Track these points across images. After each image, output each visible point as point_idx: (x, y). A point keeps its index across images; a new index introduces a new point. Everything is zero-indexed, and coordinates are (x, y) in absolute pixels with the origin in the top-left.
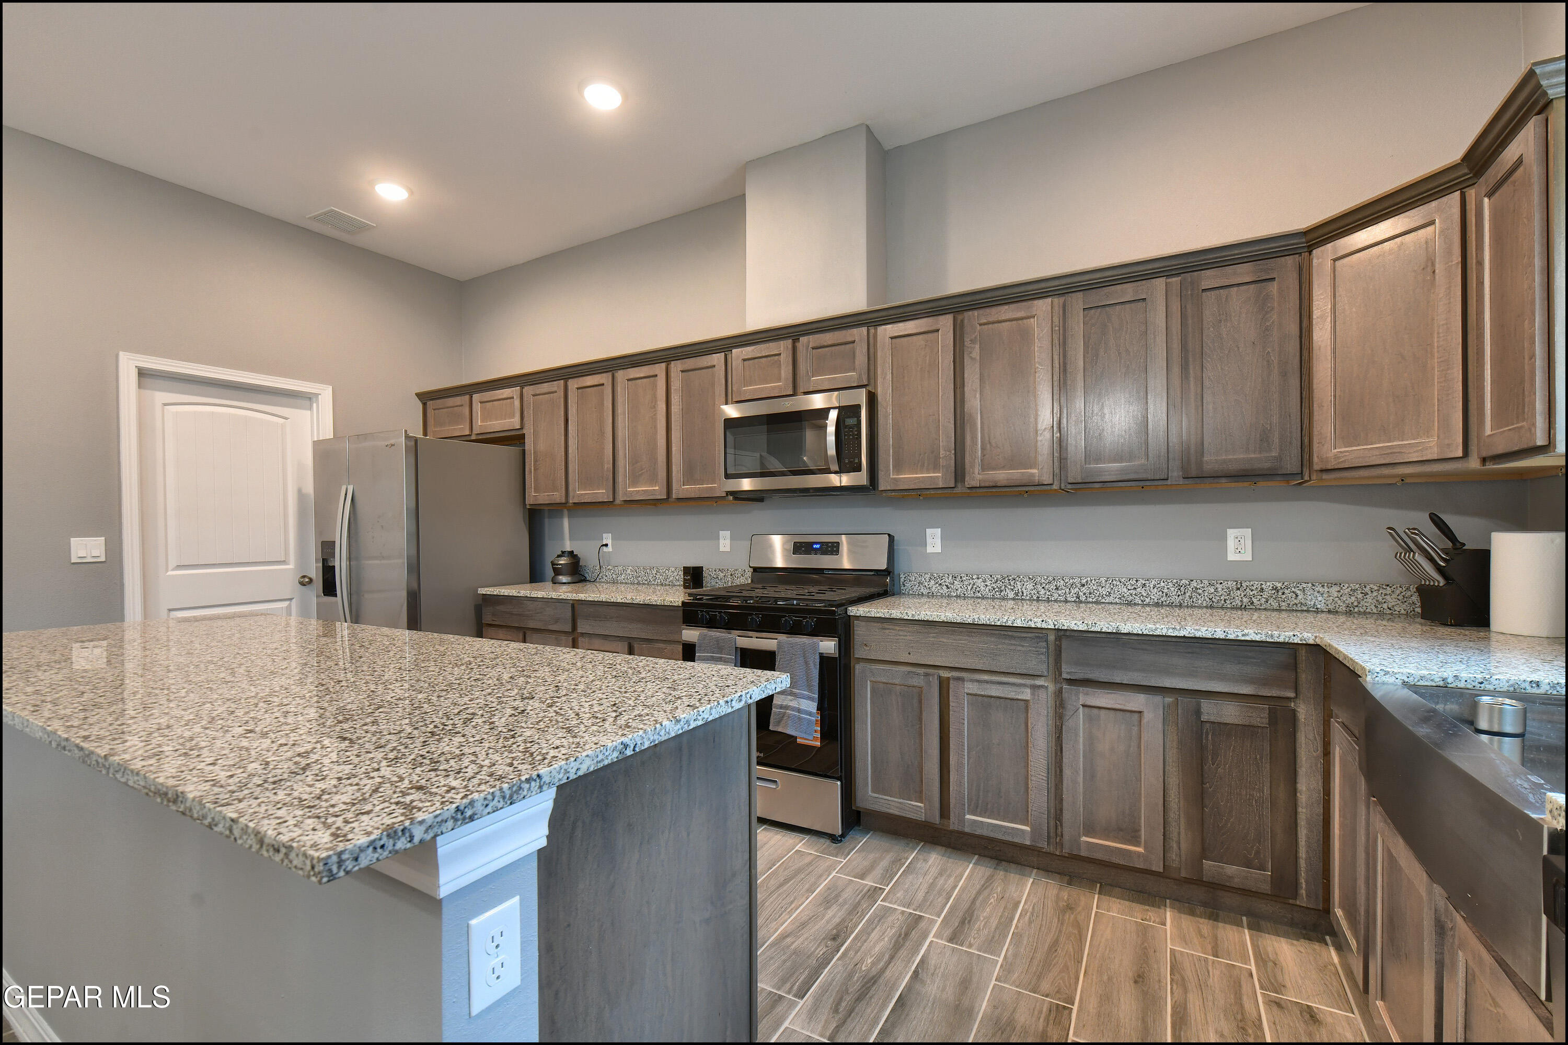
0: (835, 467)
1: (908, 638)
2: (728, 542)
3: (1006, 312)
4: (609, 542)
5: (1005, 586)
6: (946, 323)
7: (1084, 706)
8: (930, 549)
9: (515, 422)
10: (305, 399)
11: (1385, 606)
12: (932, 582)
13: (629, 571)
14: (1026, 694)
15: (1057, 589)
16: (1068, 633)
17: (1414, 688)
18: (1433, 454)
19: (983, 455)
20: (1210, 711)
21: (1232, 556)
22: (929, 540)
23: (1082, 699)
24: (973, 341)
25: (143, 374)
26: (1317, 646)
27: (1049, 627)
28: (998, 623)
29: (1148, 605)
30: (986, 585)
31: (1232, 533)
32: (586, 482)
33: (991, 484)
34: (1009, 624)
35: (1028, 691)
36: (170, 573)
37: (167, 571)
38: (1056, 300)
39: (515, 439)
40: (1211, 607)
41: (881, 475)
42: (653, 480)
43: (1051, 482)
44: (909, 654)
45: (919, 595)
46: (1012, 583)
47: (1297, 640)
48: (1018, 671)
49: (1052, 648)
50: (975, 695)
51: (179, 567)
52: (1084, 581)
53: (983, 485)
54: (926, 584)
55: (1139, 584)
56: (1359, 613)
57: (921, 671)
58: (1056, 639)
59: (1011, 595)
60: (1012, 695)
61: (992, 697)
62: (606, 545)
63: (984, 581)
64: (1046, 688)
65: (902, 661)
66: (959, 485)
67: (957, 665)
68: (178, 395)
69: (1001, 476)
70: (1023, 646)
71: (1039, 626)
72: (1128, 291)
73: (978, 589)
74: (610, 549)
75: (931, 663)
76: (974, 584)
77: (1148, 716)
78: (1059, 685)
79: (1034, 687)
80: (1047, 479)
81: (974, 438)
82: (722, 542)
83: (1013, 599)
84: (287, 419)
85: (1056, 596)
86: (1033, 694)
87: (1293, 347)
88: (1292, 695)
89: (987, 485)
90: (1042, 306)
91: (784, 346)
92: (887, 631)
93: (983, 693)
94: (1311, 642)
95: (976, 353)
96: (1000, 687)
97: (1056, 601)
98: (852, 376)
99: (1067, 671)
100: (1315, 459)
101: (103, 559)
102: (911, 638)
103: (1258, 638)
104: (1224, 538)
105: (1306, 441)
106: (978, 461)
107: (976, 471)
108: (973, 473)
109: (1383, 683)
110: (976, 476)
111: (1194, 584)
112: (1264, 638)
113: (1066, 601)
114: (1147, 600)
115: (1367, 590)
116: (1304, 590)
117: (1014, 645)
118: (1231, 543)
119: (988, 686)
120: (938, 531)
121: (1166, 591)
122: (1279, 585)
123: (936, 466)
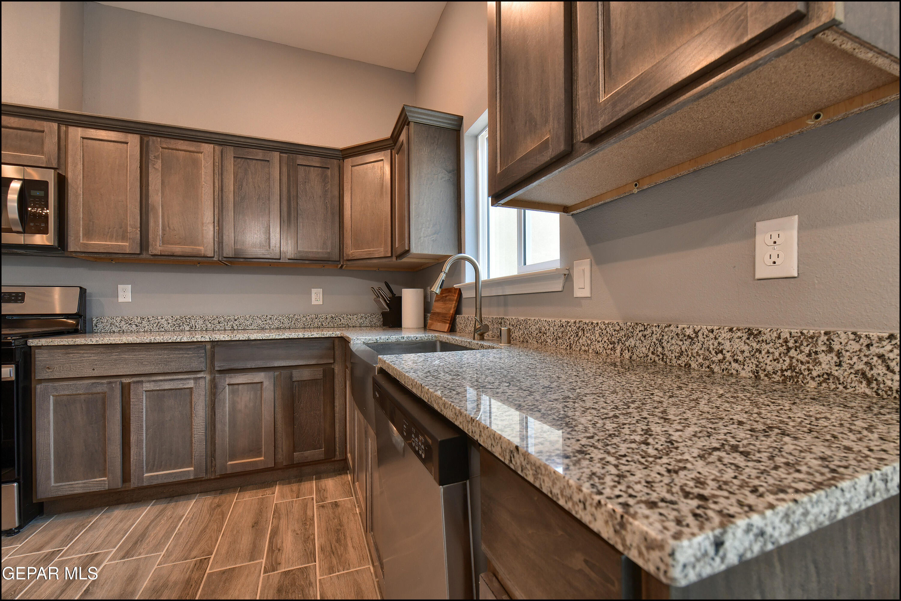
0: (20, 228)
1: (92, 358)
5: (183, 323)
6: (133, 139)
7: (229, 385)
8: (121, 300)
12: (123, 323)
14: (191, 384)
15: (219, 323)
16: (219, 343)
17: (367, 344)
18: (383, 254)
19: (164, 234)
20: (297, 375)
21: (314, 302)
22: (120, 293)
23: (228, 381)
24: (156, 157)
26: (342, 337)
27: (206, 340)
28: (170, 341)
29: (273, 329)
30: (169, 323)
31: (314, 291)
33: (170, 254)
34: (178, 340)
35: (192, 381)
38: (217, 147)
40: (304, 328)
41: (70, 239)
43: (212, 255)
44: (94, 370)
45: (110, 332)
46: (188, 321)
47: (334, 336)
48: (185, 370)
49: (208, 353)
50: (153, 391)
52: (236, 318)
53: (163, 253)
54: (118, 324)
55: (268, 318)
57: (105, 381)
58: (211, 348)
59: (187, 328)
60: (181, 386)
61: (164, 390)
63: (167, 320)
64: (205, 378)
65: (86, 376)
66: (144, 253)
67: (136, 373)
69: (177, 249)
70: (188, 354)
71: (199, 340)
72: (260, 154)
73: (162, 326)
75: (115, 374)
76: (159, 323)
77: (266, 384)
78: (213, 375)
79: (196, 379)
80: (210, 253)
81: (156, 222)
83: (189, 331)
85: (218, 327)
86: (195, 383)
87: (336, 202)
88: (332, 361)
89: (166, 253)
90: (207, 148)
92: (71, 355)
93: (158, 389)
94: (339, 336)
95: (159, 164)
96: (172, 383)
97: (218, 330)
98: (40, 159)
99: (218, 366)
100: (345, 255)
102: (95, 358)
103: (318, 336)
104: (310, 294)
105: (342, 248)
106: (159, 238)
107: (158, 244)
108: (156, 245)
109: (357, 344)
110: (157, 247)
111: (296, 317)
112: (320, 336)
113: (225, 330)
114: (272, 327)
115: (366, 317)
116: (343, 317)
117: (182, 354)
118: (313, 296)
119: (162, 383)
120: (129, 287)
121: (282, 321)
122: (334, 316)
123: (124, 238)
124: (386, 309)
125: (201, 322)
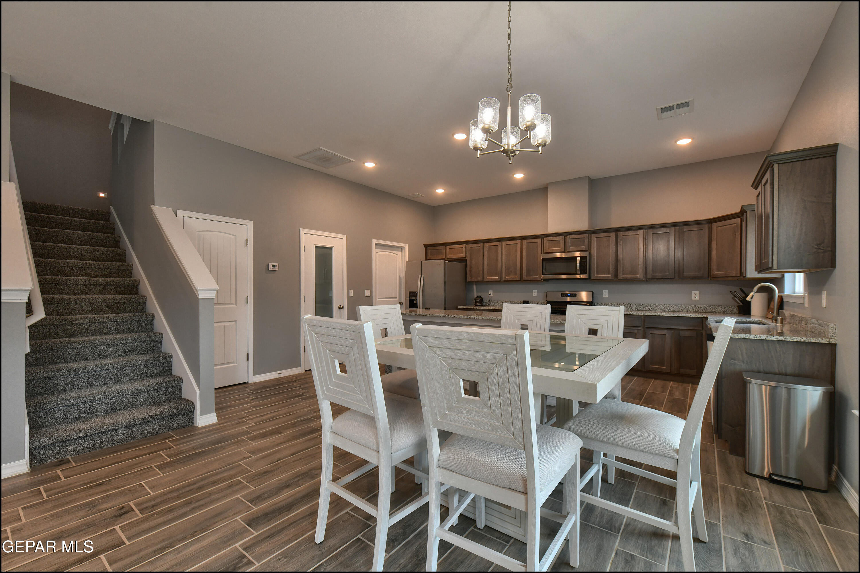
0: (579, 272)
2: (536, 293)
3: (630, 233)
4: (492, 293)
6: (613, 235)
7: (651, 334)
8: (604, 296)
9: (463, 255)
10: (401, 248)
11: (733, 311)
13: (499, 302)
14: (636, 331)
15: (643, 307)
16: (647, 316)
18: (734, 275)
19: (623, 270)
20: (682, 333)
21: (693, 299)
22: (604, 293)
23: (650, 332)
24: (621, 240)
26: (707, 318)
27: (643, 315)
28: (628, 314)
29: (670, 311)
31: (693, 292)
32: (490, 274)
33: (625, 278)
34: (632, 314)
35: (636, 330)
38: (644, 230)
39: (463, 260)
40: (687, 312)
41: (592, 275)
42: (515, 274)
43: (643, 278)
47: (702, 317)
48: (634, 326)
49: (643, 320)
51: (379, 298)
52: (651, 305)
53: (623, 278)
55: (667, 306)
56: (726, 313)
58: (644, 318)
59: (630, 309)
60: (632, 332)
61: (626, 332)
62: (491, 294)
64: (641, 330)
66: (616, 278)
68: (381, 250)
69: (629, 276)
70: (635, 320)
71: (639, 314)
72: (664, 230)
74: (492, 295)
77: (667, 335)
78: (644, 329)
79: (638, 330)
80: (641, 277)
81: (621, 266)
82: (533, 293)
84: (397, 255)
87: (707, 247)
88: (701, 329)
90: (641, 232)
91: (561, 238)
94: (705, 317)
95: (621, 243)
97: (643, 310)
98: (583, 247)
99: (647, 325)
100: (712, 274)
101: (370, 295)
103: (693, 316)
104: (691, 293)
105: (710, 269)
106: (622, 272)
107: (621, 275)
110: (621, 276)
111: (683, 306)
112: (695, 316)
113: (646, 311)
114: (670, 310)
115: (728, 307)
116: (712, 307)
117: (633, 319)
118: (693, 295)
120: (607, 291)
121: (675, 308)
122: (705, 306)
123: (609, 273)
124: (740, 304)
125: (635, 306)
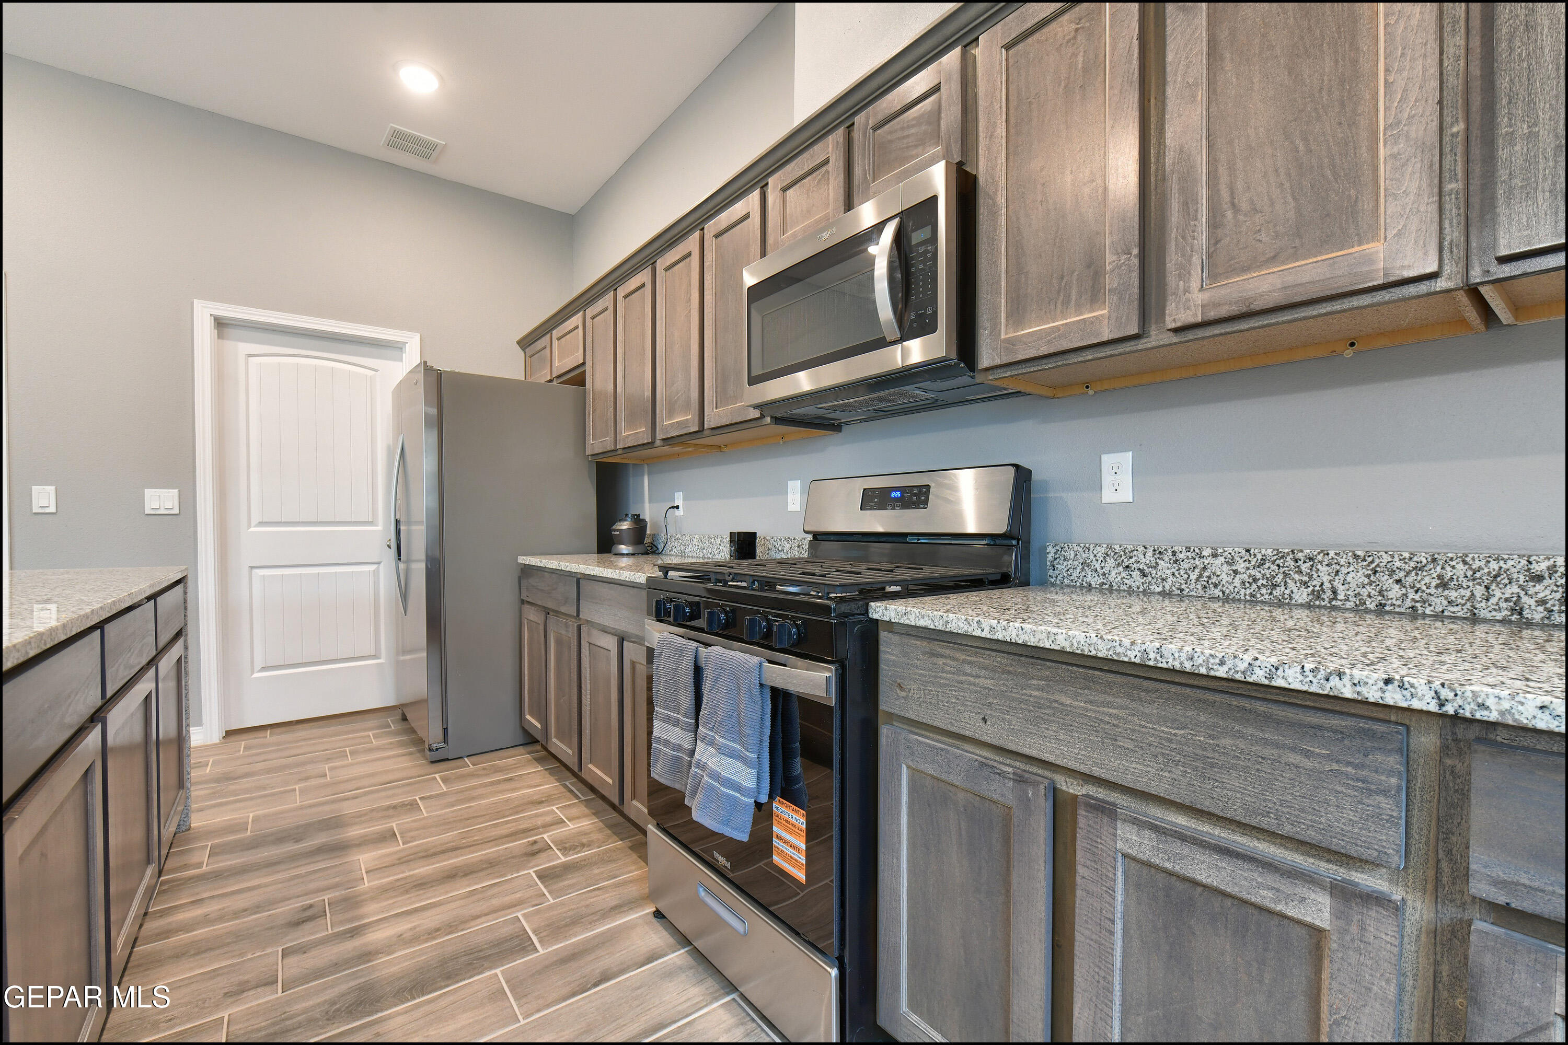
0: (893, 330)
1: (982, 681)
2: (797, 496)
4: (681, 503)
5: (1286, 575)
8: (1108, 496)
9: (577, 357)
10: (394, 349)
12: (1111, 562)
14: (1315, 906)
16: (1494, 735)
19: (1214, 241)
22: (1107, 477)
25: (220, 324)
27: (1416, 704)
28: (1221, 672)
30: (1236, 572)
32: (631, 419)
33: (1235, 309)
34: (1259, 676)
35: (1324, 900)
36: (252, 529)
37: (249, 526)
39: (579, 377)
41: (983, 337)
42: (687, 407)
43: (1432, 268)
44: (985, 720)
45: (1082, 586)
46: (1305, 567)
48: (1287, 829)
49: (1425, 775)
50: (1148, 865)
51: (262, 524)
53: (1212, 314)
54: (1098, 566)
57: (1009, 767)
58: (1445, 749)
59: (1302, 596)
60: (1264, 897)
61: (1195, 883)
62: (677, 507)
63: (1231, 562)
64: (1397, 909)
65: (967, 733)
66: (1153, 330)
67: (1096, 771)
68: (258, 346)
70: (1307, 754)
71: (1372, 694)
73: (1214, 580)
74: (681, 512)
75: (1034, 753)
76: (1205, 568)
78: (1451, 913)
81: (1190, 203)
82: (790, 497)
83: (1308, 606)
84: (376, 371)
85: (1439, 603)
86: (1337, 915)
89: (1224, 312)
91: (835, 144)
92: (940, 661)
93: (1168, 865)
96: (1226, 864)
98: (933, 155)
101: (176, 511)
102: (989, 683)
106: (1199, 258)
107: (1195, 288)
108: (1187, 290)
110: (1193, 299)
117: (1277, 745)
119: (1186, 850)
120: (1127, 459)
123: (1095, 295)
125: (1357, 577)
